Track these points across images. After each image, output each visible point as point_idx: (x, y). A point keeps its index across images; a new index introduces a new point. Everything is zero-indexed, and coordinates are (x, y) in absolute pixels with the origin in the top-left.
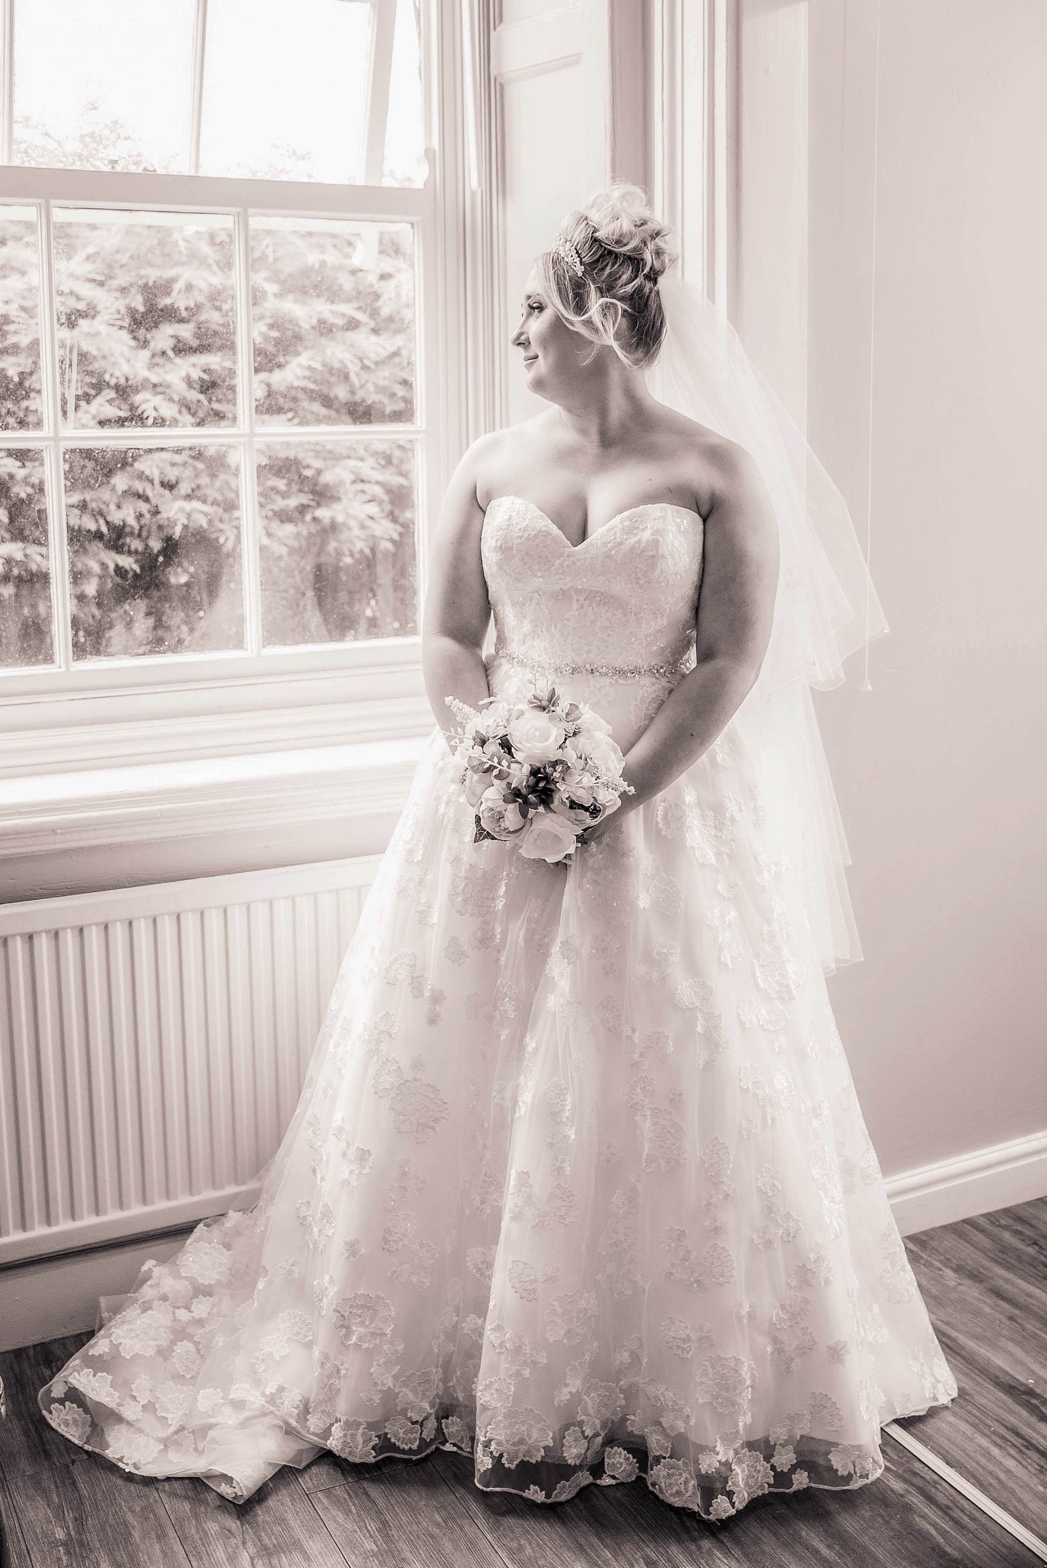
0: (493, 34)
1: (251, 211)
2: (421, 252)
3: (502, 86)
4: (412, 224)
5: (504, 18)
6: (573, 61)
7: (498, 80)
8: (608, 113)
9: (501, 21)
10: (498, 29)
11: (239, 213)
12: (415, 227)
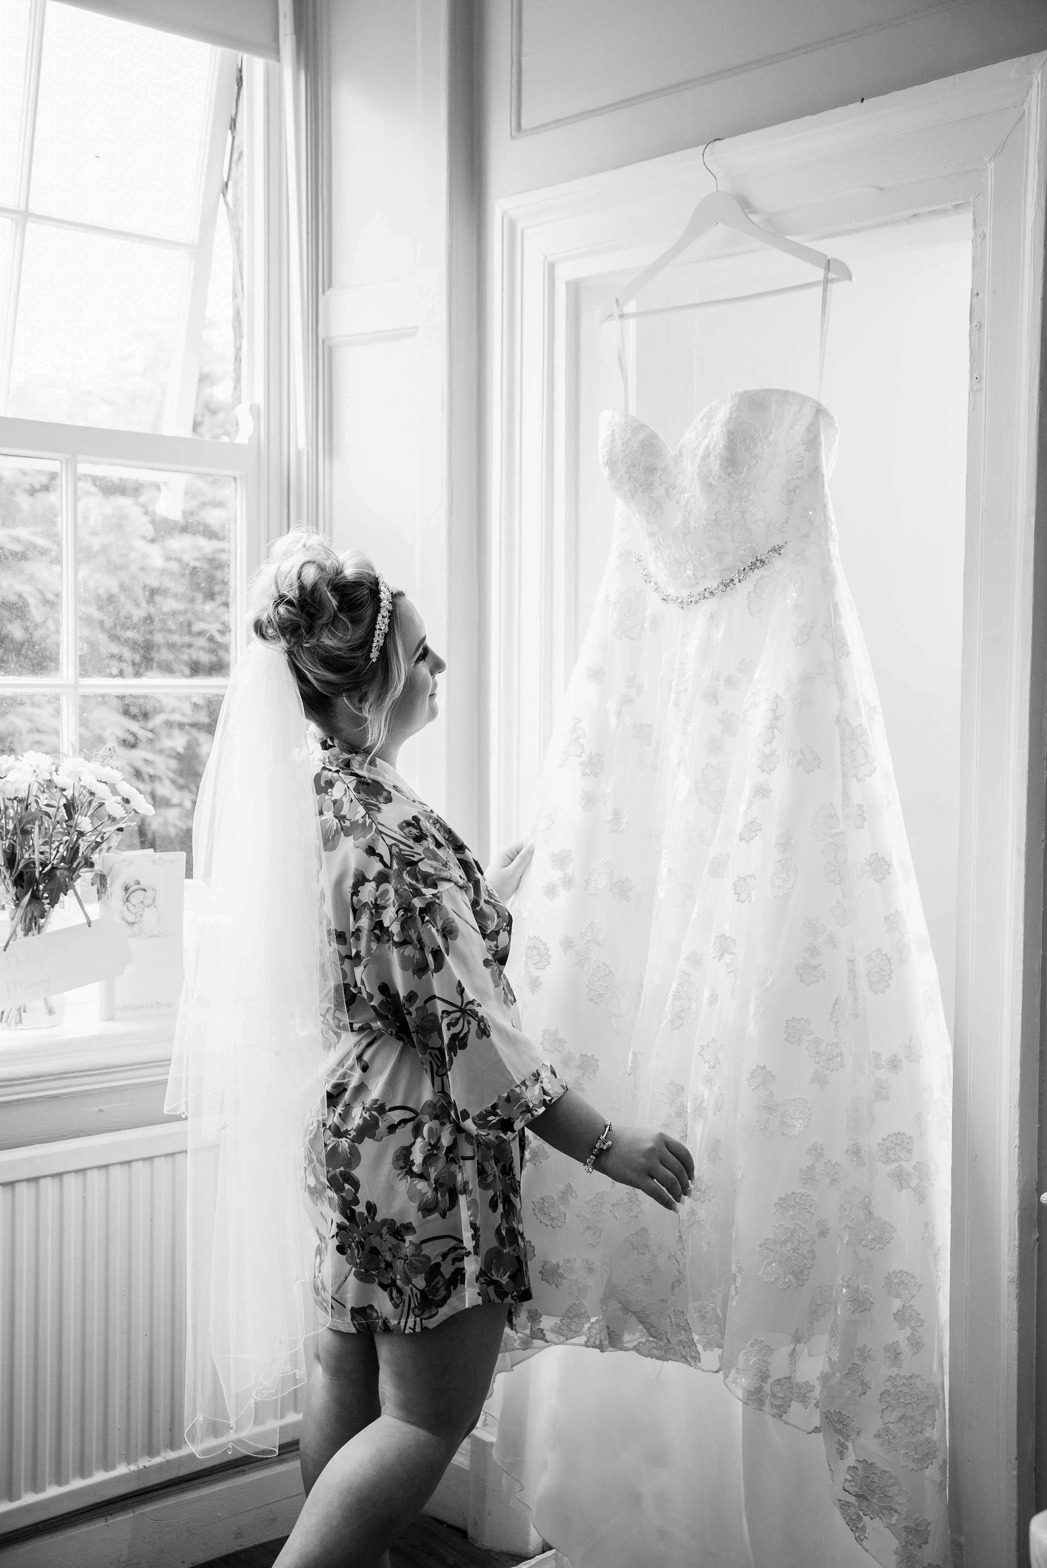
0: (322, 299)
1: (79, 457)
2: (244, 505)
3: (330, 349)
4: (235, 478)
5: (333, 283)
6: (409, 333)
7: (327, 343)
8: (445, 386)
9: (330, 286)
10: (328, 293)
11: (67, 460)
12: (238, 482)
